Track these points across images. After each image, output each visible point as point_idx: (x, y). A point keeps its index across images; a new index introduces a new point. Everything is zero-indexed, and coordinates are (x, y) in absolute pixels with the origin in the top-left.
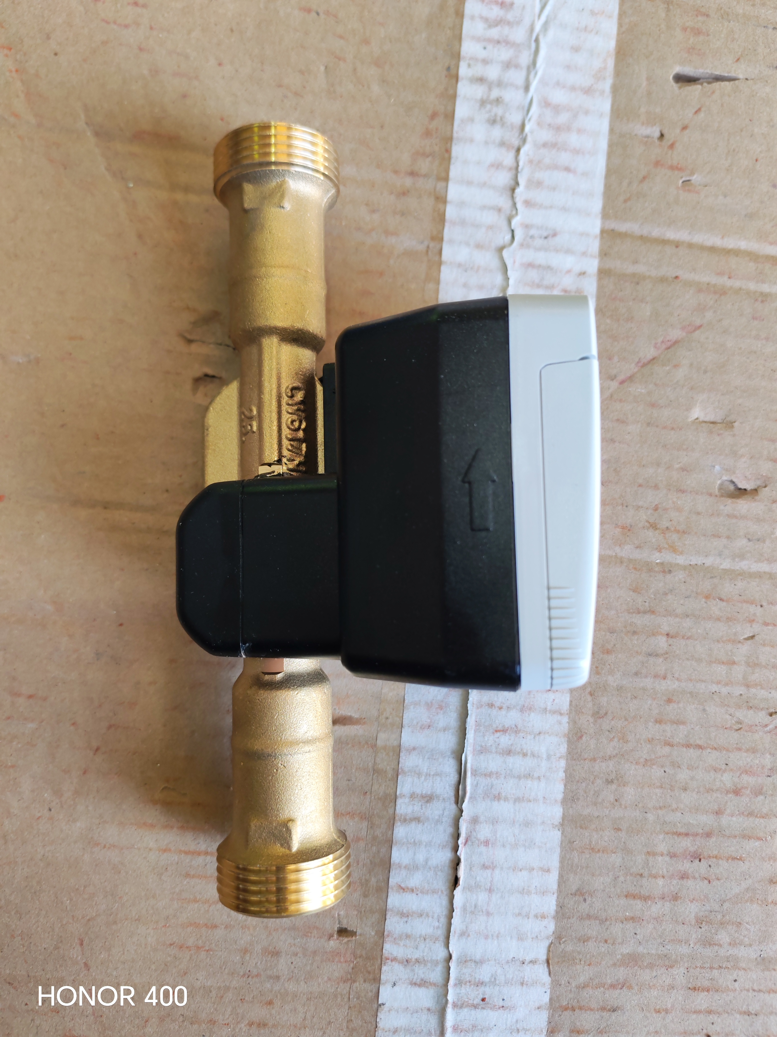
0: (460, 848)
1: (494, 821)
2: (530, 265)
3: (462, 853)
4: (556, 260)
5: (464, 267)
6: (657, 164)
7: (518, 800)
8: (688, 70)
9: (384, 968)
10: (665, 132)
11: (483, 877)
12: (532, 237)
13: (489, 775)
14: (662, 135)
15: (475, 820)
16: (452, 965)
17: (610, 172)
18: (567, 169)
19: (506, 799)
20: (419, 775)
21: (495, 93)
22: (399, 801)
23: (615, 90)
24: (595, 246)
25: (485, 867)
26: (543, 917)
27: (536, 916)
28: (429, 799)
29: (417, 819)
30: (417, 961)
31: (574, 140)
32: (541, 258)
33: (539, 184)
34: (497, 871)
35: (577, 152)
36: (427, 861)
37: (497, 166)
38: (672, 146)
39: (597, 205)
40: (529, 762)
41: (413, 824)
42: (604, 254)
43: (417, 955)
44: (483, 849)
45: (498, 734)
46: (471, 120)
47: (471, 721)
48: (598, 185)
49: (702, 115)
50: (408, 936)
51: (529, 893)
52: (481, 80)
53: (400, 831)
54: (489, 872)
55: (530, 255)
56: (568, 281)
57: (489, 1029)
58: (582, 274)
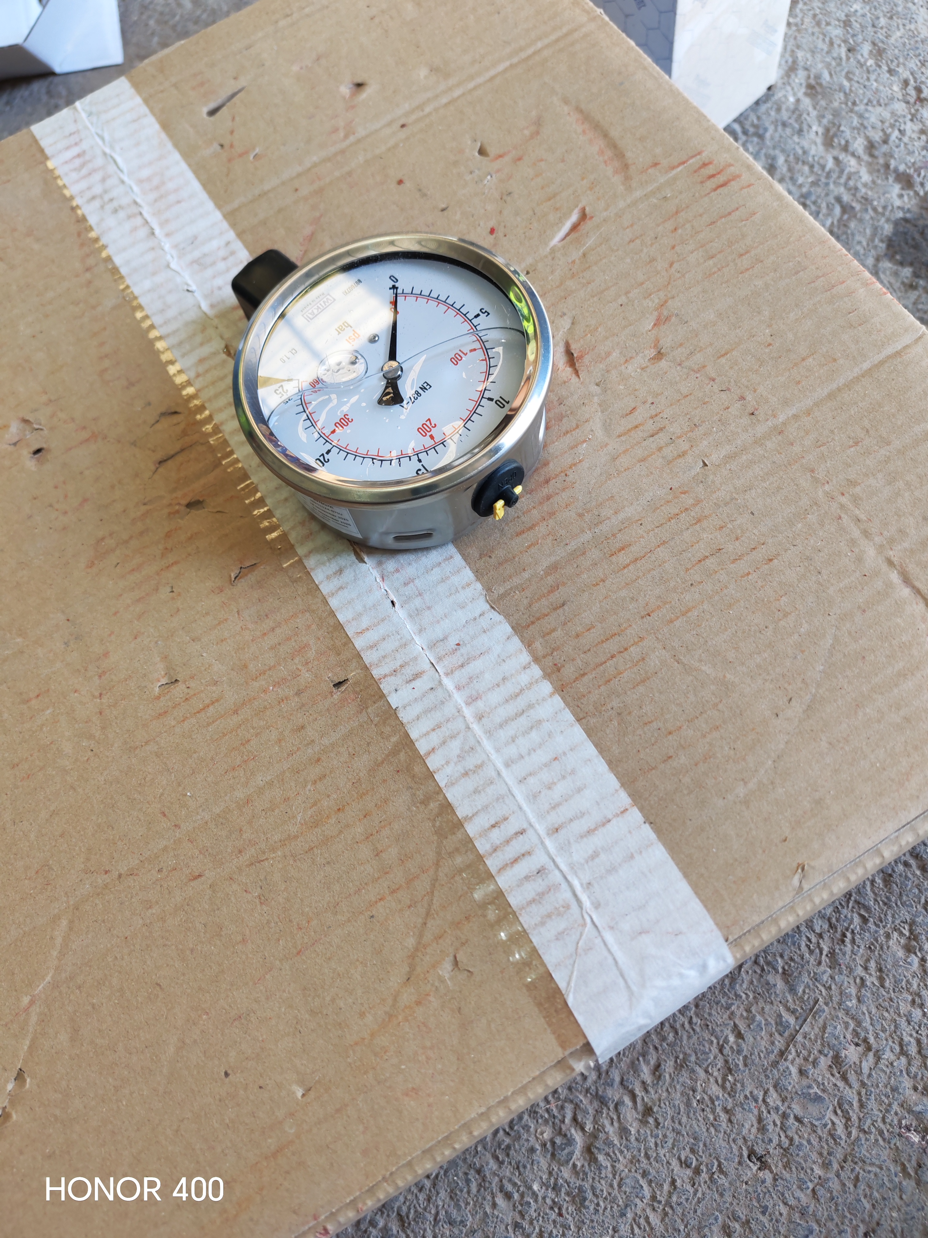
0: (381, 584)
1: (393, 555)
3: (385, 586)
4: (206, 249)
6: (230, 160)
8: (212, 105)
9: (381, 686)
10: (222, 142)
11: (409, 590)
12: (183, 249)
14: (222, 146)
15: (380, 564)
17: (204, 186)
18: (179, 202)
20: (323, 564)
21: (106, 198)
22: (321, 587)
23: (176, 145)
24: (225, 225)
25: (406, 584)
26: (468, 585)
27: (463, 588)
28: (340, 572)
29: (341, 588)
30: (402, 666)
31: (170, 186)
32: (196, 254)
33: (167, 221)
34: (417, 581)
35: (176, 190)
36: (365, 606)
37: (135, 229)
38: (232, 146)
39: (210, 205)
41: (340, 593)
42: (233, 225)
43: (398, 663)
44: (397, 575)
46: (102, 220)
48: (203, 195)
49: (237, 119)
50: (384, 657)
51: (448, 578)
52: (93, 198)
53: (334, 602)
54: (411, 585)
55: (188, 257)
56: (222, 253)
57: (482, 673)
58: (228, 244)
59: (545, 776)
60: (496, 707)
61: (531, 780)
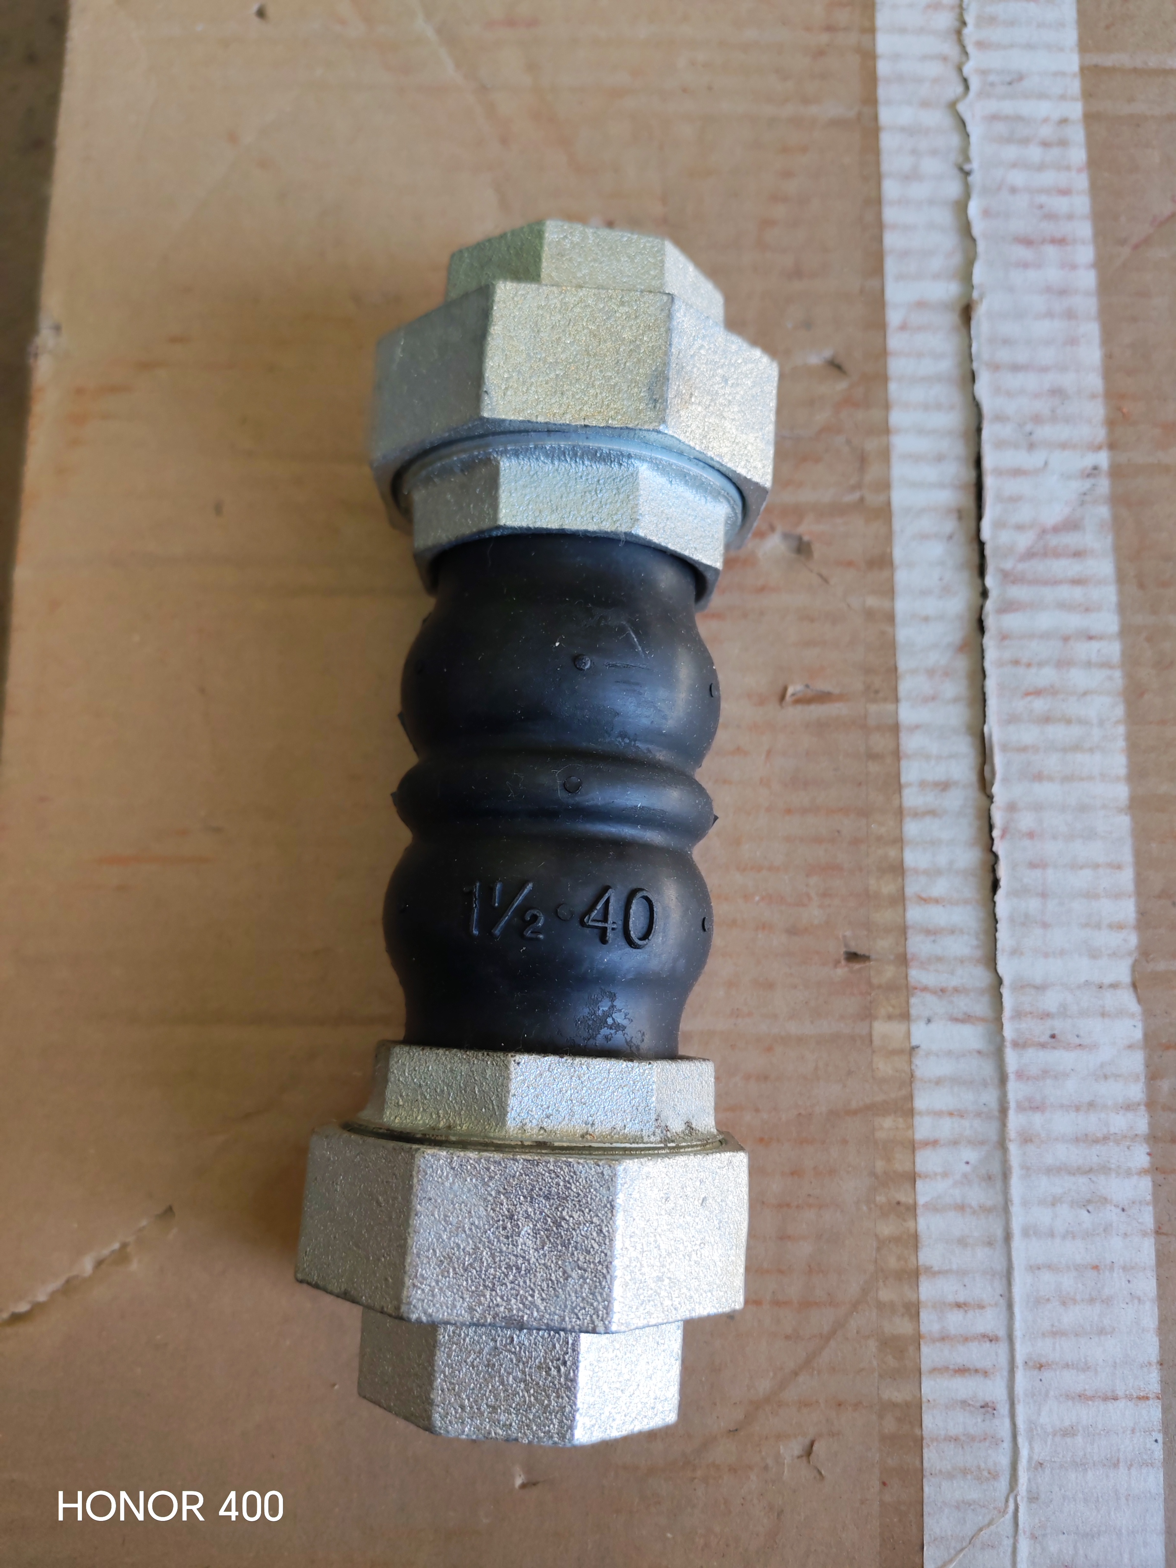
0: (996, 842)
1: (1038, 807)
2: (994, 118)
3: (1000, 847)
4: (1026, 108)
5: (910, 131)
7: (1067, 779)
9: (913, 1001)
11: (1032, 877)
12: (993, 84)
13: (1024, 749)
15: (1012, 807)
16: (1005, 991)
19: (1050, 779)
20: (928, 757)
22: (905, 792)
24: (1076, 86)
25: (1032, 865)
26: (1120, 927)
27: (1110, 926)
28: (944, 786)
29: (932, 813)
30: (956, 990)
32: (1007, 107)
33: (992, 20)
34: (1050, 871)
36: (951, 863)
39: (1071, 35)
40: (1075, 731)
41: (928, 820)
42: (1088, 95)
43: (954, 982)
44: (1027, 842)
45: (1029, 698)
47: (991, 685)
48: (1069, 11)
50: (939, 959)
51: (1096, 896)
53: (912, 828)
54: (1038, 873)
55: (992, 106)
56: (1046, 132)
57: (1066, 1075)
58: (1064, 121)
59: (1068, 1282)
60: (1057, 1139)
61: (1047, 1277)
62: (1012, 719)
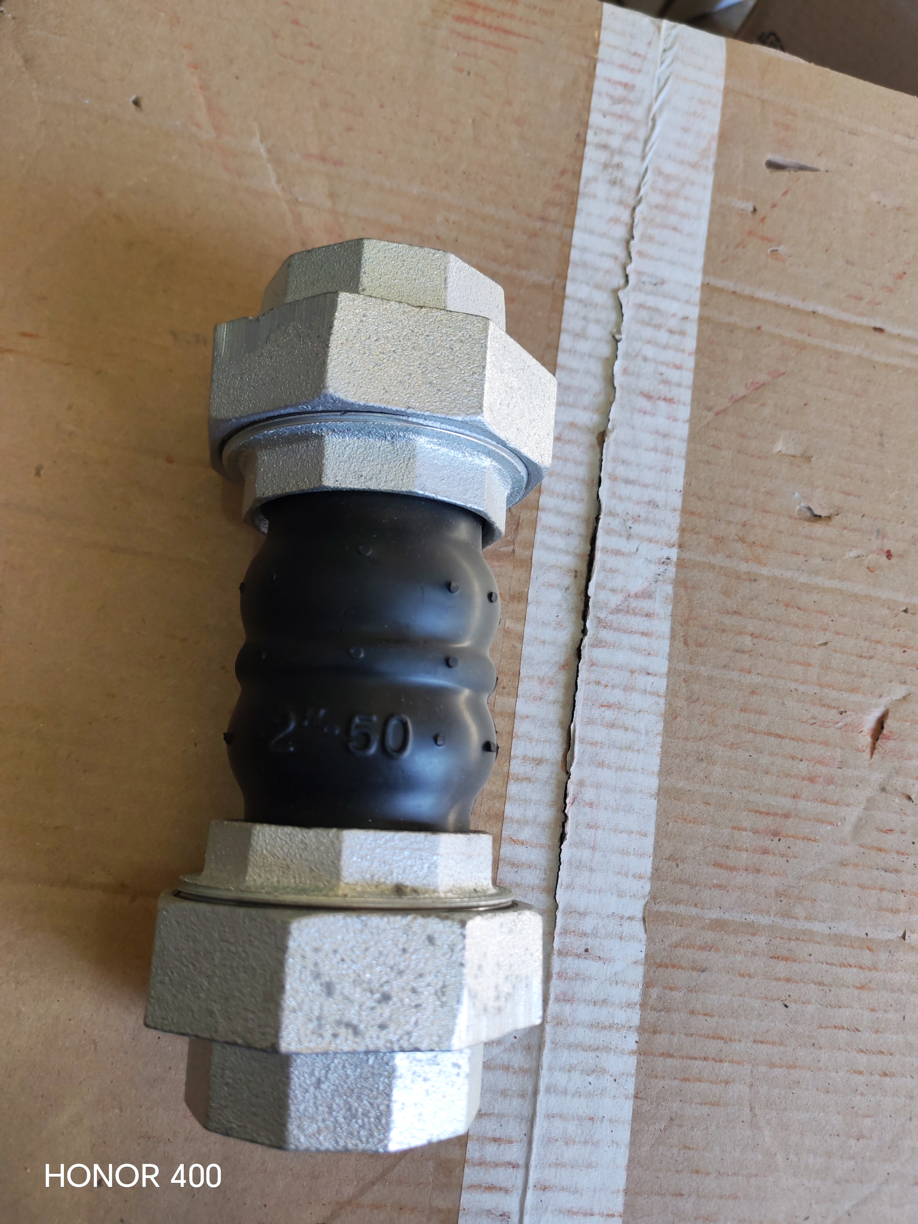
0: (567, 807)
1: (598, 786)
2: (641, 306)
3: (569, 811)
4: (663, 304)
5: (584, 303)
6: (750, 233)
7: (620, 769)
8: (778, 158)
10: (758, 207)
11: (587, 835)
12: (643, 283)
13: (594, 744)
14: (755, 210)
15: (581, 783)
16: (559, 914)
17: (710, 236)
18: (675, 229)
19: (609, 767)
20: (531, 740)
21: (616, 159)
22: (513, 762)
23: (717, 167)
24: (696, 296)
25: (589, 826)
26: (641, 877)
27: (634, 876)
28: (539, 762)
29: (528, 779)
31: (681, 205)
32: (651, 301)
33: (651, 239)
34: (600, 832)
35: (683, 215)
36: (536, 817)
37: (615, 220)
38: (763, 220)
39: (699, 262)
40: (630, 736)
41: (525, 783)
42: (704, 304)
44: (587, 809)
45: (603, 709)
46: (595, 179)
47: (580, 696)
48: (701, 245)
49: (789, 196)
50: (518, 885)
51: (628, 854)
52: (605, 147)
53: (513, 788)
54: (593, 831)
55: (641, 298)
56: (673, 323)
57: (590, 978)
58: (685, 318)
59: (572, 1128)
60: (578, 1024)
61: (558, 1123)
62: (590, 722)
